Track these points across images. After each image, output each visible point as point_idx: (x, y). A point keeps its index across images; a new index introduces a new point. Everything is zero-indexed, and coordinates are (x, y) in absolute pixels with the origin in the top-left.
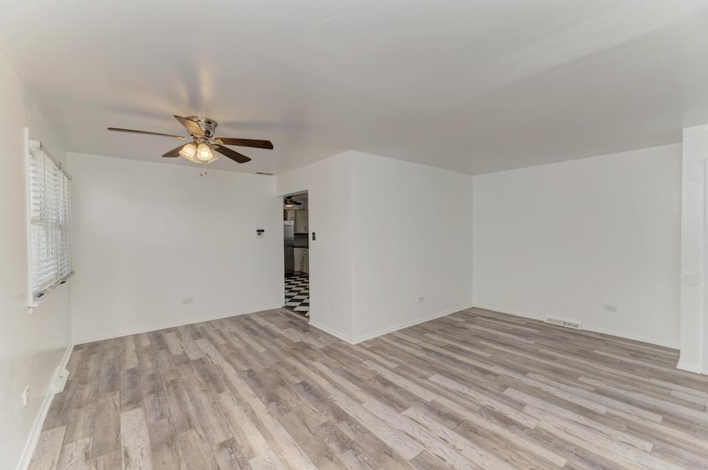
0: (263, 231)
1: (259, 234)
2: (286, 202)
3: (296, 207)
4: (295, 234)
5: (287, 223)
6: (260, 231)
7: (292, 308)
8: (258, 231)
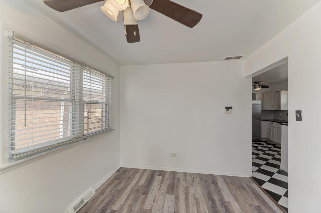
0: (231, 108)
1: (227, 110)
2: (254, 87)
3: (264, 90)
4: (262, 110)
5: (255, 102)
6: (228, 108)
7: (260, 183)
8: (226, 108)
